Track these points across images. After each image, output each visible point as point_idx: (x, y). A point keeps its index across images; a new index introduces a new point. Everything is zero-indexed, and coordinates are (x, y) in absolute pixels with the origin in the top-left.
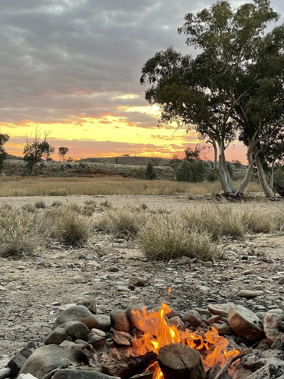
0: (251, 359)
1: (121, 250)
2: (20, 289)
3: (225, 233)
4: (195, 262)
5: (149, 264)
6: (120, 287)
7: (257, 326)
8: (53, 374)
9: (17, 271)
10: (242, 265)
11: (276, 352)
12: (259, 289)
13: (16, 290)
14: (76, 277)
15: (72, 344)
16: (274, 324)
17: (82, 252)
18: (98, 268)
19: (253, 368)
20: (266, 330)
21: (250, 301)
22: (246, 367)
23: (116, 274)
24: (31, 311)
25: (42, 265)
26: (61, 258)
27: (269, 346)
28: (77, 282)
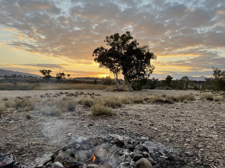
0: (120, 152)
1: (86, 112)
2: (55, 128)
3: (117, 105)
4: (107, 116)
5: (94, 117)
6: (85, 126)
7: (123, 141)
8: (64, 161)
9: (54, 121)
10: (121, 117)
11: (127, 150)
12: (125, 126)
13: (53, 128)
14: (72, 123)
15: (70, 150)
16: (127, 142)
17: (74, 113)
18: (79, 119)
19: (121, 155)
20: (125, 143)
21: (122, 130)
22: (119, 154)
23: (84, 121)
24: (58, 136)
25: (62, 118)
26: (67, 115)
27: (125, 148)
28: (72, 124)
